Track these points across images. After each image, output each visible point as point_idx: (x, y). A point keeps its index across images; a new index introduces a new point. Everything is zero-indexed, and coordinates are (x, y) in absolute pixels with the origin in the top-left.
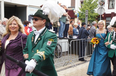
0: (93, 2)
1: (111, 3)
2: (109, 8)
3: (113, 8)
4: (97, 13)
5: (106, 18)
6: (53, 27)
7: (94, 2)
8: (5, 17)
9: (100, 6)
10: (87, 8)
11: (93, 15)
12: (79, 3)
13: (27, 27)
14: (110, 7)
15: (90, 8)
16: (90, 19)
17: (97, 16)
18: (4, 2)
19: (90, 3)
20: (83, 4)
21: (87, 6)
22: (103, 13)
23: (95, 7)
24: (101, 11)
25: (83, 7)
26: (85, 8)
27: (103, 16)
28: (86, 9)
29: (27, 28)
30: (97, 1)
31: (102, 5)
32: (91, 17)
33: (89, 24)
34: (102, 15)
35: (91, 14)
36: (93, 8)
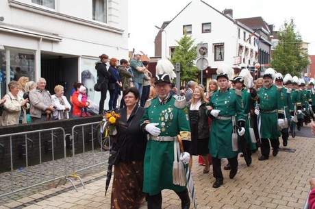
0: (190, 49)
1: (218, 51)
2: (215, 60)
3: (222, 59)
4: (196, 68)
5: (212, 74)
6: (122, 92)
7: (192, 49)
8: (42, 77)
9: (200, 55)
10: (181, 59)
11: (191, 70)
12: (168, 50)
13: (78, 92)
14: (217, 58)
15: (186, 59)
16: (187, 77)
17: (197, 72)
18: (41, 51)
19: (185, 51)
20: (175, 53)
21: (181, 56)
22: (205, 67)
23: (193, 57)
24: (202, 64)
25: (174, 58)
26: (178, 58)
27: (207, 72)
28: (179, 60)
29: (78, 94)
30: (196, 48)
31: (204, 54)
32: (189, 73)
33: (184, 85)
34: (204, 71)
35: (188, 68)
36: (190, 58)
